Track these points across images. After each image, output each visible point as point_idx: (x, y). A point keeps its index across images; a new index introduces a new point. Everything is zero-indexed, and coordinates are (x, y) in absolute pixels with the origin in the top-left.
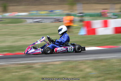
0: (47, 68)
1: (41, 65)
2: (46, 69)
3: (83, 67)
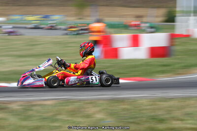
0: (32, 110)
1: (21, 105)
2: (30, 113)
3: (91, 110)
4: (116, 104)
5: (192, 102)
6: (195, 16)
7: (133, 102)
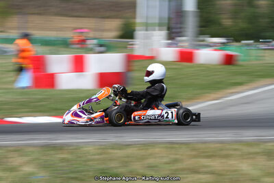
4: (52, 152)
5: (157, 150)
6: (160, 30)
7: (76, 149)
